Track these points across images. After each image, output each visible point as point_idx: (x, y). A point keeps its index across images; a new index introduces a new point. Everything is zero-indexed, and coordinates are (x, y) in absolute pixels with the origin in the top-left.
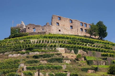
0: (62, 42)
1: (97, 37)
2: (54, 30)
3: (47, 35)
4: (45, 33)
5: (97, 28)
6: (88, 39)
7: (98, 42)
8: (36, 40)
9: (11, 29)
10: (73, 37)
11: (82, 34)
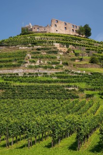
0: (58, 39)
1: (84, 36)
2: (53, 30)
3: (47, 33)
4: (46, 32)
5: (84, 29)
6: (77, 37)
7: (84, 40)
8: (39, 37)
9: (22, 29)
10: (65, 35)
11: (72, 33)
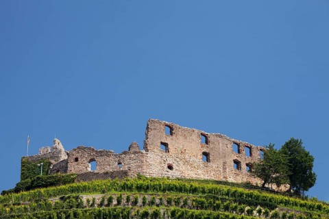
0: (177, 203)
1: (283, 188)
2: (154, 166)
3: (132, 179)
4: (125, 173)
5: (284, 159)
6: (256, 192)
7: (287, 203)
8: (98, 197)
9: (23, 164)
10: (210, 186)
11: (237, 178)
